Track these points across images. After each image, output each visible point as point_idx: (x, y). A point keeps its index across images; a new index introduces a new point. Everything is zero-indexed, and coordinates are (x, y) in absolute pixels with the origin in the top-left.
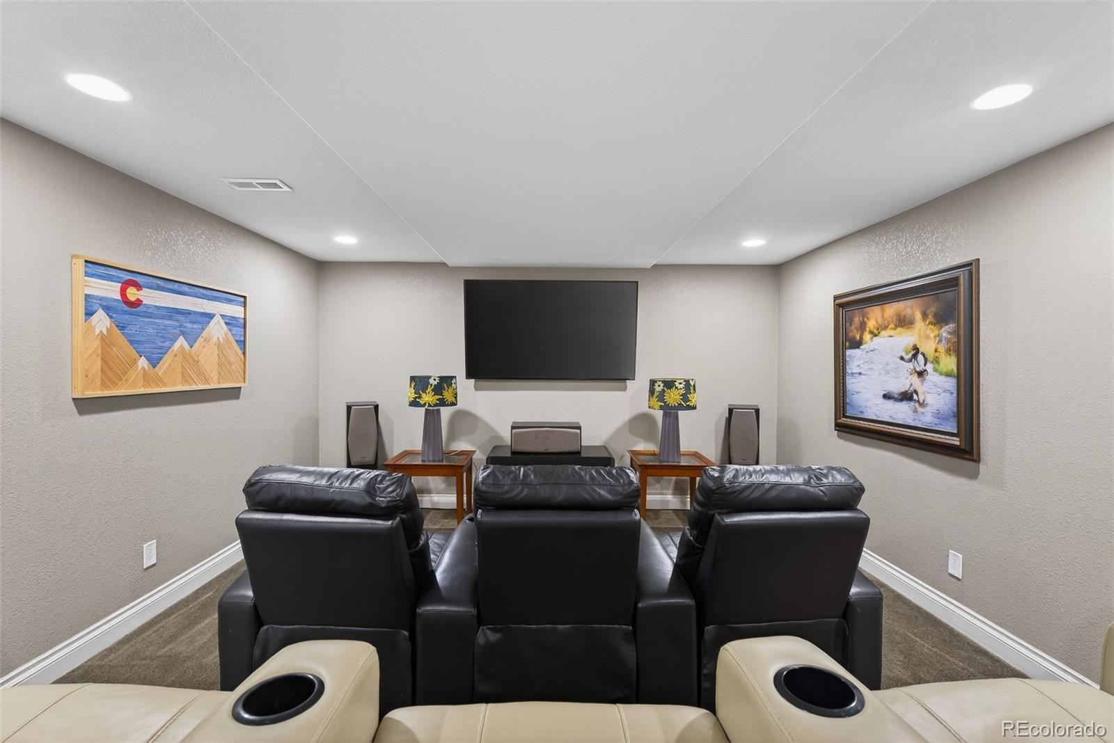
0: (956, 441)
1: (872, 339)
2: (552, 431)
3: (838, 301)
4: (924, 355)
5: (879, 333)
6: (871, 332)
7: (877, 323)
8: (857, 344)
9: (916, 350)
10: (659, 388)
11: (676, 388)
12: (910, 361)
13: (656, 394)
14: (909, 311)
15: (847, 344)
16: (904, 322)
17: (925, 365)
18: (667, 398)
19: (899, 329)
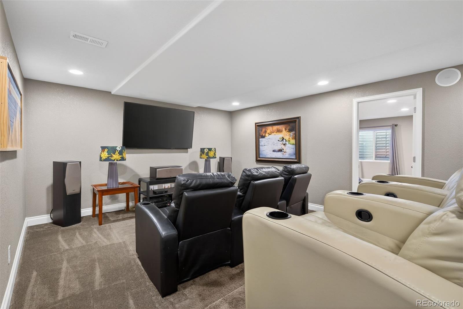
0: (296, 160)
1: (269, 135)
2: (173, 169)
3: (257, 125)
4: (285, 139)
5: (271, 134)
6: (268, 134)
7: (270, 131)
8: (263, 137)
9: (283, 139)
10: (206, 151)
11: (213, 151)
12: (281, 141)
13: (205, 153)
14: (281, 128)
15: (260, 137)
16: (279, 131)
17: (286, 142)
18: (209, 155)
19: (278, 133)
